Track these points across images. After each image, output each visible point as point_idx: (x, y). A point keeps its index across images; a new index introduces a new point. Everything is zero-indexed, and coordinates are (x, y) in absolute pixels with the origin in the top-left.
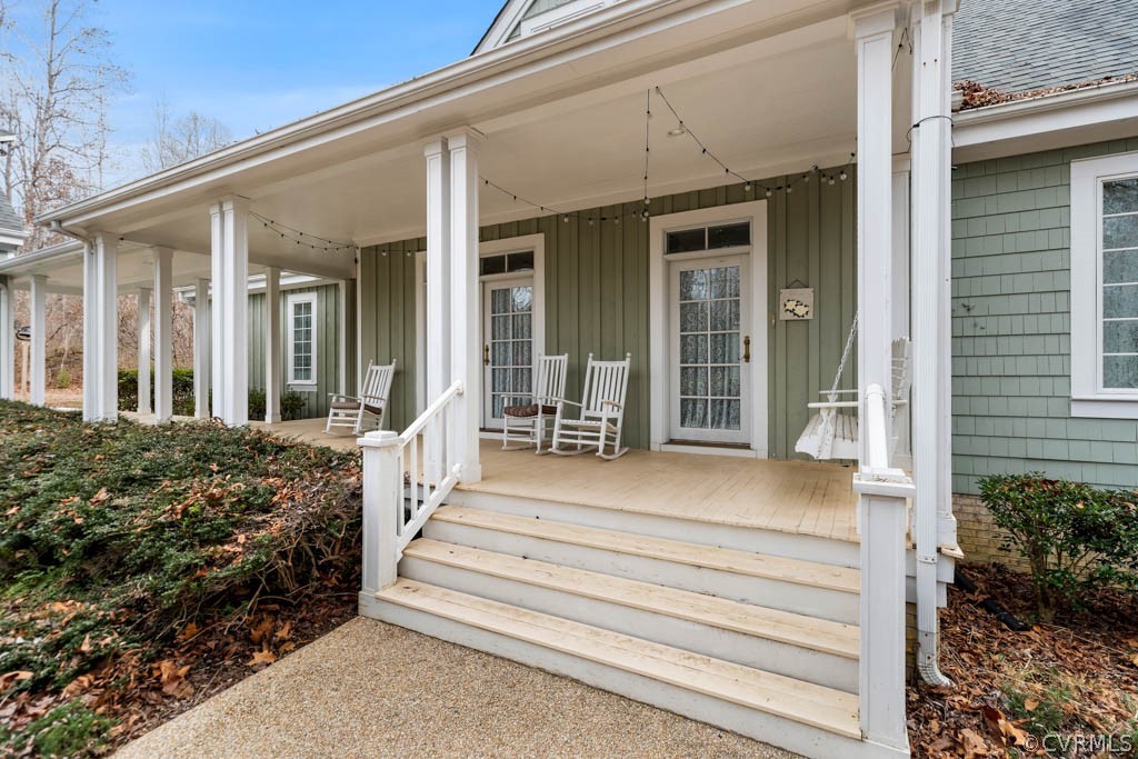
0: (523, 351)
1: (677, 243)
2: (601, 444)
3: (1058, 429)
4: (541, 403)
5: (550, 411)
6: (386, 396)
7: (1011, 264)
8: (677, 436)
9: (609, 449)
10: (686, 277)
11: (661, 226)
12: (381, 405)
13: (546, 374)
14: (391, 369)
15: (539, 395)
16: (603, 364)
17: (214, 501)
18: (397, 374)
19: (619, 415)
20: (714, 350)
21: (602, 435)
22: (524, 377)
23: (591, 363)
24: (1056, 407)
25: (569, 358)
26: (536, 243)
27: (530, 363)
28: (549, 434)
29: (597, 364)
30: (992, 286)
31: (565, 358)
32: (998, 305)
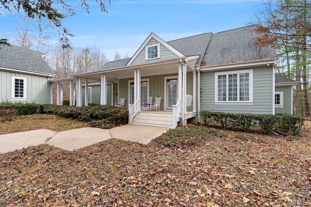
0: (146, 96)
1: (168, 81)
2: (156, 109)
3: (213, 106)
4: (148, 104)
5: (149, 105)
6: (124, 103)
7: (209, 85)
8: (168, 109)
9: (158, 110)
10: (169, 86)
11: (166, 78)
12: (123, 105)
13: (149, 100)
14: (124, 99)
15: (148, 103)
16: (158, 98)
17: (115, 110)
18: (125, 100)
19: (159, 105)
20: (173, 96)
21: (157, 108)
22: (146, 100)
23: (156, 98)
24: (213, 103)
25: (153, 97)
26: (148, 80)
27: (147, 98)
28: (149, 108)
29: (157, 98)
30: (207, 88)
31: (152, 97)
32: (207, 90)
